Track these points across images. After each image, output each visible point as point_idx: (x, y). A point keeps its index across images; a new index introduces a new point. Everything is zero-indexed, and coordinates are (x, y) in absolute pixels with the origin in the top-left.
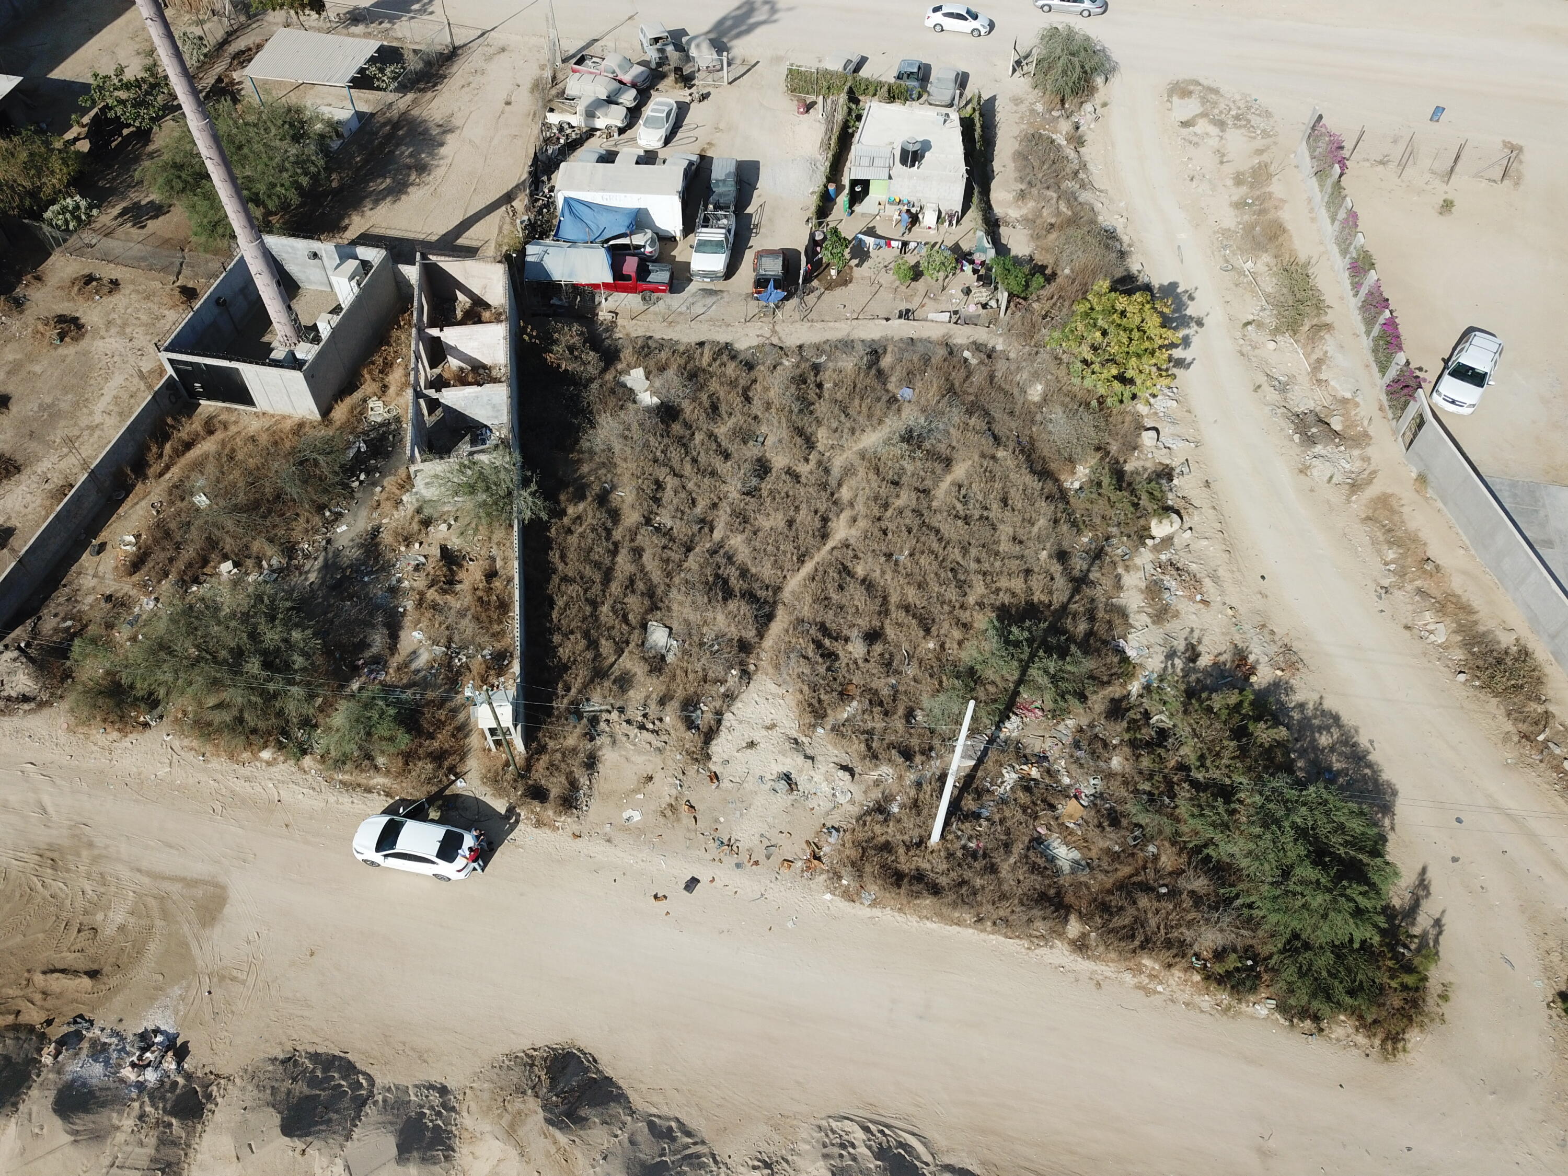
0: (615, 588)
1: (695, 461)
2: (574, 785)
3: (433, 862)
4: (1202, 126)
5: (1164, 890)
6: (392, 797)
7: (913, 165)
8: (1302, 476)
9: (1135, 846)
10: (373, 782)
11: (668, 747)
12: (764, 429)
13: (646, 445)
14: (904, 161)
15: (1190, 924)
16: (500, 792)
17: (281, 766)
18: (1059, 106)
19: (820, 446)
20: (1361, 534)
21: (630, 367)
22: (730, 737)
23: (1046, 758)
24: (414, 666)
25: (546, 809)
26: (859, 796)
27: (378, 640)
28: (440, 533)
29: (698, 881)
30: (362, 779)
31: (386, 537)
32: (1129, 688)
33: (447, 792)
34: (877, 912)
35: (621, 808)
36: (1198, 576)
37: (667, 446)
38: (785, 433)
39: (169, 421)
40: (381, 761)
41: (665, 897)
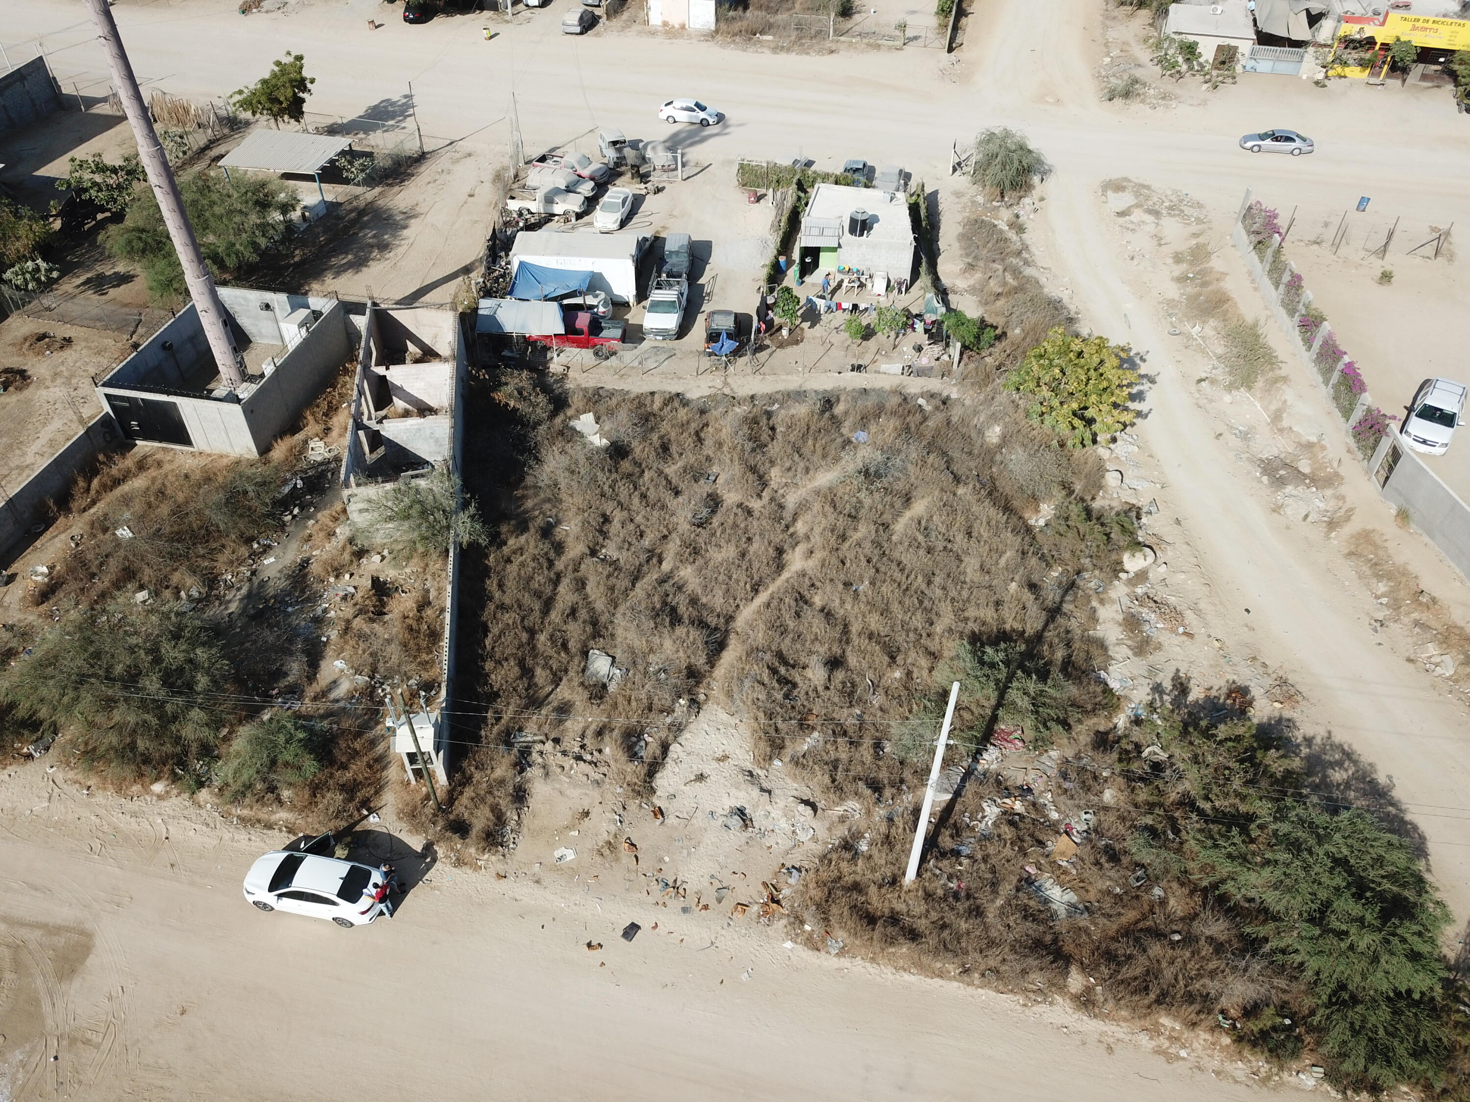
0: (555, 616)
1: (644, 496)
2: (500, 819)
3: (334, 903)
4: (1138, 215)
5: (1177, 937)
6: (295, 834)
7: (861, 235)
8: (1275, 515)
9: (1139, 887)
10: (274, 818)
11: (607, 780)
12: (715, 469)
13: (594, 479)
14: (852, 231)
15: (1213, 974)
16: (417, 828)
17: (174, 800)
18: (999, 198)
19: (773, 484)
20: (1347, 570)
21: (579, 413)
22: (677, 770)
23: (1030, 790)
24: (333, 695)
25: (467, 846)
26: (822, 834)
27: (295, 668)
28: (373, 564)
29: (638, 927)
30: (263, 814)
31: (315, 568)
32: (1115, 720)
33: (358, 828)
34: (845, 962)
35: (553, 846)
36: (1178, 609)
37: (615, 481)
38: (737, 469)
39: (101, 457)
40: (286, 794)
41: (600, 945)
